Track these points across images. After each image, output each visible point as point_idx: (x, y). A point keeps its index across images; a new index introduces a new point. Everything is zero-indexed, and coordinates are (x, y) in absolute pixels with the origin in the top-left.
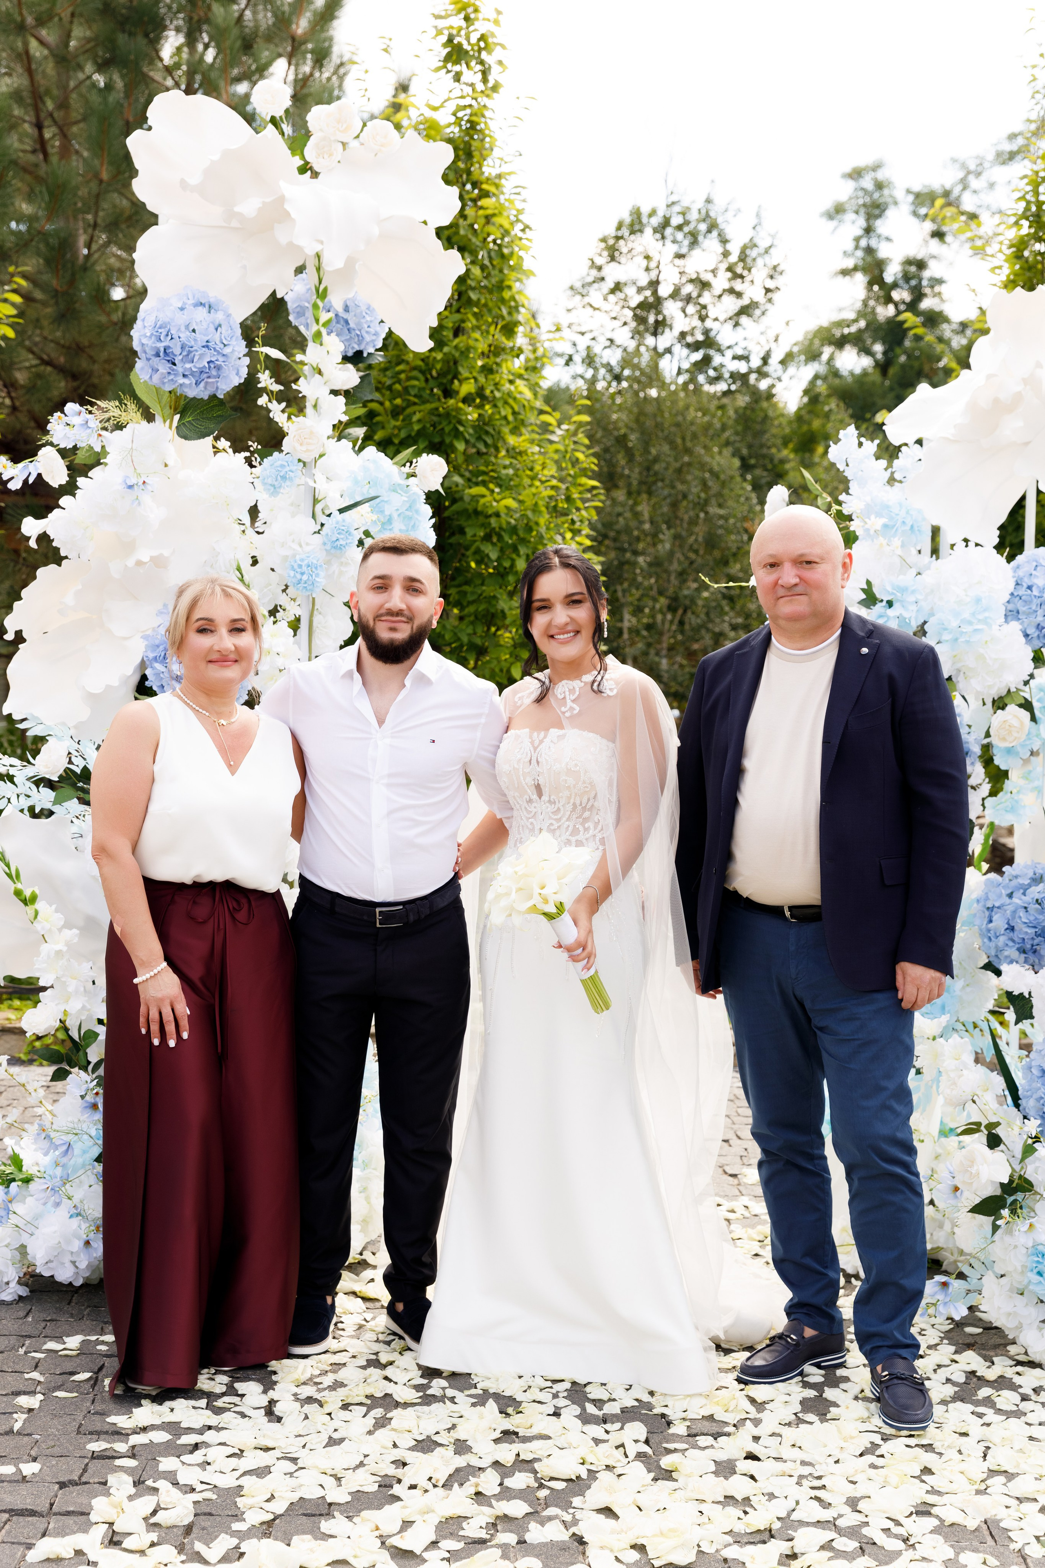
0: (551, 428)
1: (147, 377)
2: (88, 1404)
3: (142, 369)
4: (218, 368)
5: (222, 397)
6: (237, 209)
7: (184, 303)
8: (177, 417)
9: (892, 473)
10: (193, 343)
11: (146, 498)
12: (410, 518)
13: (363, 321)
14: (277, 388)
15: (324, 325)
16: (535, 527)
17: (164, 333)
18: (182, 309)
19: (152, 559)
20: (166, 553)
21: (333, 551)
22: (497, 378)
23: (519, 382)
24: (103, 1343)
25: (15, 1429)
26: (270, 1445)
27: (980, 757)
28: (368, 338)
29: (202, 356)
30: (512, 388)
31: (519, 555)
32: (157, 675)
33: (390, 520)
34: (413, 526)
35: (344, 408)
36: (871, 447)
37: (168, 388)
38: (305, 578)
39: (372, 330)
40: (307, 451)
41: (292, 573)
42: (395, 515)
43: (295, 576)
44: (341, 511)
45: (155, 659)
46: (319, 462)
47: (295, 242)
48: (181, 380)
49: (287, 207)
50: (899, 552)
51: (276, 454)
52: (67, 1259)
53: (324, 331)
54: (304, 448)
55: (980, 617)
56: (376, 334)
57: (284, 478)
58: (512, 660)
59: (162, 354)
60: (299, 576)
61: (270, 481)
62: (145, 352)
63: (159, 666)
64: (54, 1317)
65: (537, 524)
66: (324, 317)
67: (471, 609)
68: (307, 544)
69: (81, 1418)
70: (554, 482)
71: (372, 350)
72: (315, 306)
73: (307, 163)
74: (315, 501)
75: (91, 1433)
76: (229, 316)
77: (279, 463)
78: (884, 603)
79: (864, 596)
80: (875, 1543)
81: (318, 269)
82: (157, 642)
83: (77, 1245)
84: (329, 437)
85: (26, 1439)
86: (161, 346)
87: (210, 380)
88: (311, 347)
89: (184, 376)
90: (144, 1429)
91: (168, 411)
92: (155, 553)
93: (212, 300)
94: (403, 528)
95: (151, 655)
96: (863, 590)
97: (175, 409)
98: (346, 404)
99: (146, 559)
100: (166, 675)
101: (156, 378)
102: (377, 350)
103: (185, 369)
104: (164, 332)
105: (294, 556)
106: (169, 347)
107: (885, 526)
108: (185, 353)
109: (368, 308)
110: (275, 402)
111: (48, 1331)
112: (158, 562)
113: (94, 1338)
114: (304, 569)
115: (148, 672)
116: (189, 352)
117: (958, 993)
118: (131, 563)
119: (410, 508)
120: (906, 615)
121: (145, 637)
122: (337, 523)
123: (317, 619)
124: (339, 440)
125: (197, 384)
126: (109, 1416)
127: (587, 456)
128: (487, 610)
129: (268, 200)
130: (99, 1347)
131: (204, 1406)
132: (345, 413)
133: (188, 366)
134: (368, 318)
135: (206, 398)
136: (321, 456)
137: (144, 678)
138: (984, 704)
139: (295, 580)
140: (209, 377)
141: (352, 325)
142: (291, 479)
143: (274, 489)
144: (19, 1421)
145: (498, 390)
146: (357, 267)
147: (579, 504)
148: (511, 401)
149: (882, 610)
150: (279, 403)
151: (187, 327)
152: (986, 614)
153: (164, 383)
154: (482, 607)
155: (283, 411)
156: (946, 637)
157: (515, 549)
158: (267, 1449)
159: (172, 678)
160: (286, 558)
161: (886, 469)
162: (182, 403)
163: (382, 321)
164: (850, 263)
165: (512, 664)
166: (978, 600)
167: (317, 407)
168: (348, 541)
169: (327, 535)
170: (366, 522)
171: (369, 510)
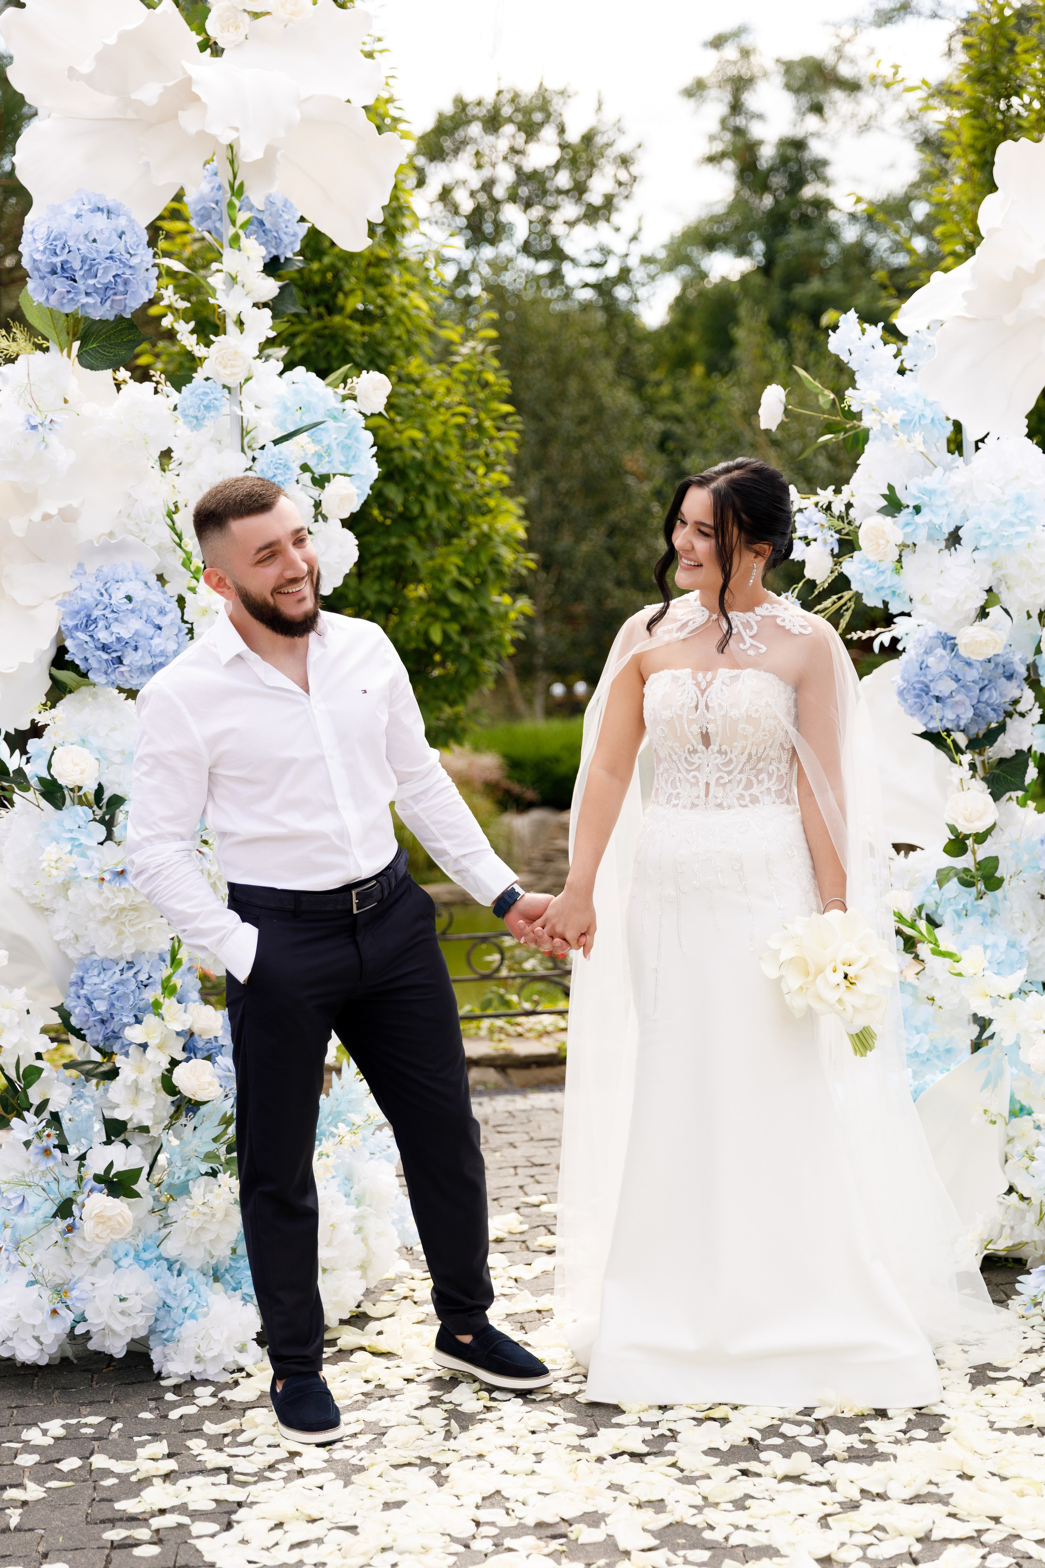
0: (454, 348)
1: (42, 299)
2: (90, 1491)
3: (35, 289)
4: (126, 283)
5: (129, 316)
6: (134, 96)
7: (80, 210)
8: (77, 344)
9: (902, 361)
10: (95, 255)
11: (53, 439)
13: (280, 220)
14: (183, 305)
15: (241, 227)
16: (445, 463)
17: (60, 246)
18: (78, 216)
19: (61, 511)
20: (75, 504)
22: (386, 290)
23: (412, 295)
24: (86, 1425)
25: (12, 1526)
26: (316, 1515)
27: (1026, 679)
28: (286, 239)
29: (106, 269)
30: (405, 302)
31: (427, 496)
32: (81, 646)
33: (328, 450)
35: (270, 322)
36: (875, 332)
37: (68, 310)
39: (290, 230)
40: (233, 374)
42: (335, 445)
44: (276, 442)
45: (76, 627)
46: (244, 388)
47: (208, 131)
48: (85, 300)
49: (194, 89)
50: (922, 448)
52: (28, 1335)
53: (241, 232)
54: (228, 372)
55: (1024, 517)
56: (295, 235)
57: (207, 407)
58: (428, 620)
59: (59, 270)
61: (191, 412)
62: (38, 270)
63: (82, 636)
64: (20, 1403)
65: (447, 458)
66: (242, 217)
67: (378, 561)
69: (86, 1507)
70: (463, 409)
71: (290, 255)
72: (231, 205)
73: (208, 39)
74: (244, 433)
75: (103, 1522)
76: (131, 221)
77: (201, 390)
78: (911, 509)
79: (885, 503)
80: (1030, 1558)
81: (232, 162)
82: (77, 607)
83: (39, 1318)
84: (255, 358)
85: (28, 1535)
86: (57, 260)
87: (117, 297)
88: (227, 252)
89: (87, 294)
90: (162, 1512)
91: (64, 337)
92: (63, 504)
93: (111, 204)
95: (71, 624)
96: (884, 496)
97: (74, 335)
98: (273, 318)
99: (54, 511)
100: (91, 645)
101: (53, 298)
102: (296, 254)
103: (88, 286)
104: (60, 244)
106: (67, 262)
107: (903, 421)
108: (86, 267)
109: (285, 206)
110: (182, 322)
111: (19, 1420)
112: (68, 516)
113: (74, 1421)
115: (68, 643)
116: (92, 266)
117: (1026, 948)
118: (36, 516)
119: (349, 437)
120: (937, 521)
121: (62, 604)
122: (273, 456)
124: (266, 360)
125: (103, 302)
126: (118, 1501)
127: (497, 377)
128: (395, 563)
129: (170, 84)
130: (83, 1431)
131: (225, 1481)
132: (272, 328)
133: (91, 282)
134: (286, 217)
135: (112, 318)
136: (247, 380)
137: (62, 650)
138: (1029, 616)
140: (115, 294)
141: (268, 226)
142: (216, 408)
143: (196, 422)
144: (14, 1517)
145: (390, 304)
146: (278, 155)
147: (494, 432)
148: (404, 318)
149: (909, 519)
150: (187, 323)
151: (86, 236)
152: (1030, 513)
153: (62, 305)
154: (389, 560)
155: (192, 332)
156: (984, 542)
157: (422, 490)
158: (314, 1521)
159: (97, 649)
161: (895, 357)
162: (81, 326)
163: (302, 219)
164: (718, 147)
165: (430, 624)
166: (1019, 499)
167: (240, 323)
168: (287, 477)
169: (262, 471)
170: (306, 454)
171: (309, 440)
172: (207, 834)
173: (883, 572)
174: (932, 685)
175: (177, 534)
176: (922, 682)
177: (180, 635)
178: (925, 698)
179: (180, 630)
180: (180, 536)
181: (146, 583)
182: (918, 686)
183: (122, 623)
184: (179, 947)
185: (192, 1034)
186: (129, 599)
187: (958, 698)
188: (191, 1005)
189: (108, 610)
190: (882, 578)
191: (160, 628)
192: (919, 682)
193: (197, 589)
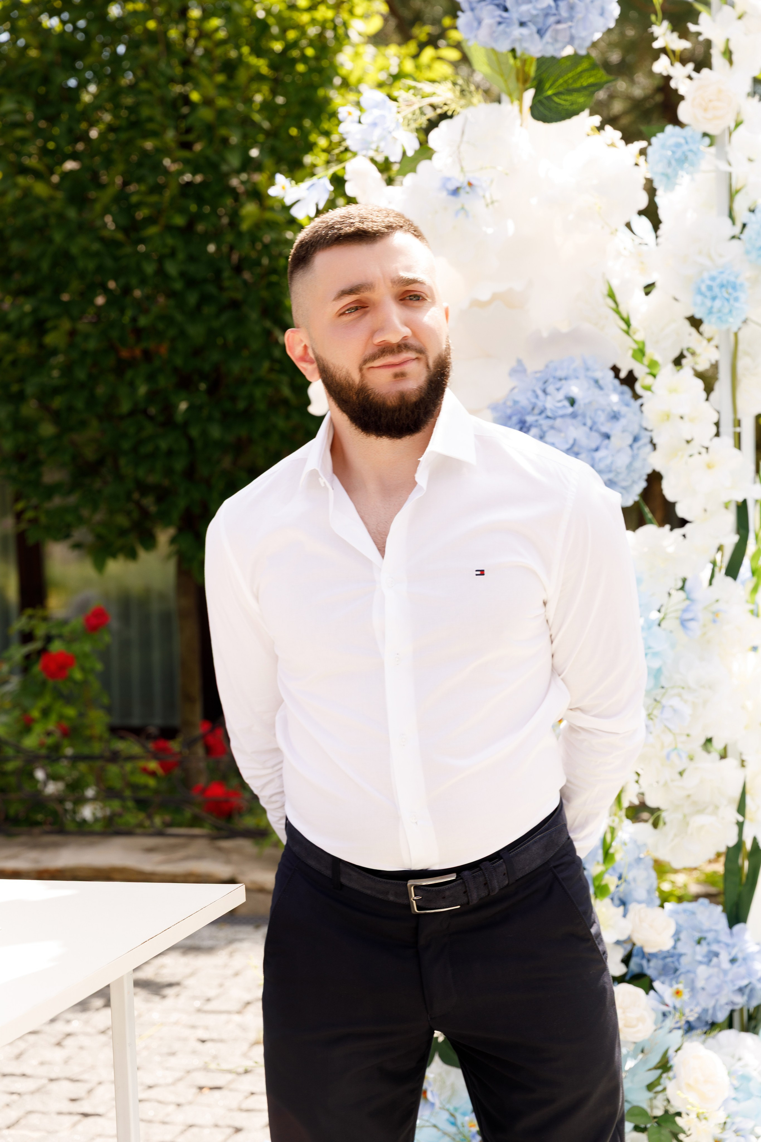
1: (473, 36)
3: (468, 23)
4: (570, 6)
5: (586, 53)
8: (529, 94)
11: (476, 207)
20: (520, 286)
37: (504, 46)
38: (718, 303)
40: (717, 119)
41: (699, 299)
43: (703, 304)
46: (735, 135)
48: (519, 33)
51: (670, 129)
54: (710, 115)
57: (683, 163)
60: (709, 302)
68: (722, 255)
74: (733, 190)
77: (676, 140)
84: (747, 98)
87: (560, 26)
89: (522, 25)
91: (516, 86)
97: (526, 81)
101: (482, 34)
103: (522, 14)
105: (702, 274)
110: (678, 65)
114: (717, 291)
123: (742, 363)
125: (543, 36)
133: (525, 8)
136: (738, 124)
139: (704, 310)
140: (558, 22)
150: (685, 65)
153: (498, 41)
160: (689, 278)
162: (531, 68)
167: (728, 54)
169: (750, 239)
175: (623, 319)
177: (636, 445)
179: (636, 439)
180: (628, 323)
181: (596, 382)
183: (559, 431)
184: (613, 838)
185: (634, 944)
186: (572, 402)
188: (633, 907)
189: (543, 415)
191: (607, 436)
193: (654, 388)
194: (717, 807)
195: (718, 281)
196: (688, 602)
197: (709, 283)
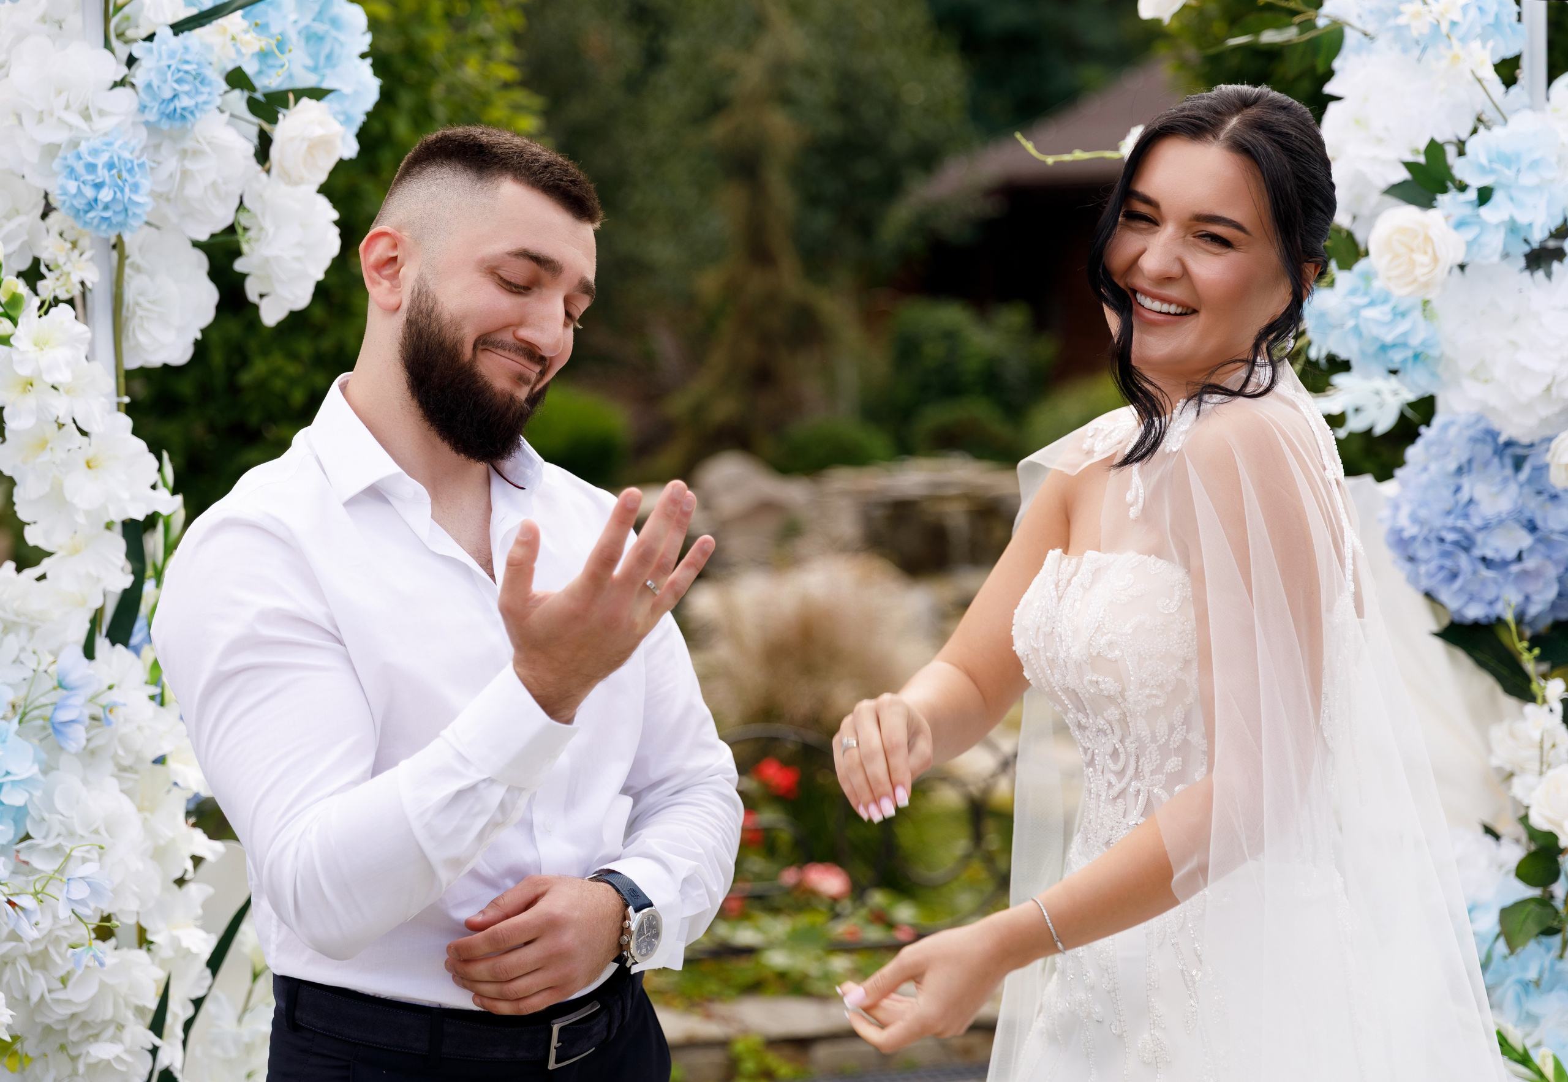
12: (320, 39)
21: (165, 125)
33: (281, 45)
34: (329, 57)
38: (105, 195)
41: (72, 186)
42: (293, 35)
43: (79, 193)
44: (178, 28)
60: (89, 193)
68: (102, 113)
74: (110, 7)
78: (1472, 195)
94: (309, 62)
105: (75, 144)
114: (103, 174)
119: (319, 16)
120: (1522, 219)
122: (172, 55)
123: (131, 283)
139: (79, 203)
149: (1468, 211)
160: (51, 150)
168: (201, 99)
169: (149, 86)
170: (239, 52)
171: (245, 24)
172: (30, 847)
173: (1403, 315)
174: (1479, 538)
176: (1460, 530)
178: (1464, 561)
182: (1450, 537)
187: (1530, 564)
190: (1403, 326)
192: (1455, 529)
193: (12, 341)
194: (121, 1027)
195: (104, 158)
196: (61, 692)
197: (90, 159)
